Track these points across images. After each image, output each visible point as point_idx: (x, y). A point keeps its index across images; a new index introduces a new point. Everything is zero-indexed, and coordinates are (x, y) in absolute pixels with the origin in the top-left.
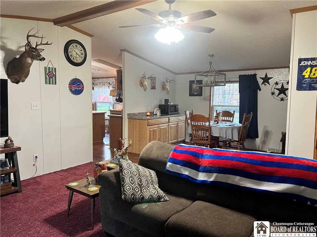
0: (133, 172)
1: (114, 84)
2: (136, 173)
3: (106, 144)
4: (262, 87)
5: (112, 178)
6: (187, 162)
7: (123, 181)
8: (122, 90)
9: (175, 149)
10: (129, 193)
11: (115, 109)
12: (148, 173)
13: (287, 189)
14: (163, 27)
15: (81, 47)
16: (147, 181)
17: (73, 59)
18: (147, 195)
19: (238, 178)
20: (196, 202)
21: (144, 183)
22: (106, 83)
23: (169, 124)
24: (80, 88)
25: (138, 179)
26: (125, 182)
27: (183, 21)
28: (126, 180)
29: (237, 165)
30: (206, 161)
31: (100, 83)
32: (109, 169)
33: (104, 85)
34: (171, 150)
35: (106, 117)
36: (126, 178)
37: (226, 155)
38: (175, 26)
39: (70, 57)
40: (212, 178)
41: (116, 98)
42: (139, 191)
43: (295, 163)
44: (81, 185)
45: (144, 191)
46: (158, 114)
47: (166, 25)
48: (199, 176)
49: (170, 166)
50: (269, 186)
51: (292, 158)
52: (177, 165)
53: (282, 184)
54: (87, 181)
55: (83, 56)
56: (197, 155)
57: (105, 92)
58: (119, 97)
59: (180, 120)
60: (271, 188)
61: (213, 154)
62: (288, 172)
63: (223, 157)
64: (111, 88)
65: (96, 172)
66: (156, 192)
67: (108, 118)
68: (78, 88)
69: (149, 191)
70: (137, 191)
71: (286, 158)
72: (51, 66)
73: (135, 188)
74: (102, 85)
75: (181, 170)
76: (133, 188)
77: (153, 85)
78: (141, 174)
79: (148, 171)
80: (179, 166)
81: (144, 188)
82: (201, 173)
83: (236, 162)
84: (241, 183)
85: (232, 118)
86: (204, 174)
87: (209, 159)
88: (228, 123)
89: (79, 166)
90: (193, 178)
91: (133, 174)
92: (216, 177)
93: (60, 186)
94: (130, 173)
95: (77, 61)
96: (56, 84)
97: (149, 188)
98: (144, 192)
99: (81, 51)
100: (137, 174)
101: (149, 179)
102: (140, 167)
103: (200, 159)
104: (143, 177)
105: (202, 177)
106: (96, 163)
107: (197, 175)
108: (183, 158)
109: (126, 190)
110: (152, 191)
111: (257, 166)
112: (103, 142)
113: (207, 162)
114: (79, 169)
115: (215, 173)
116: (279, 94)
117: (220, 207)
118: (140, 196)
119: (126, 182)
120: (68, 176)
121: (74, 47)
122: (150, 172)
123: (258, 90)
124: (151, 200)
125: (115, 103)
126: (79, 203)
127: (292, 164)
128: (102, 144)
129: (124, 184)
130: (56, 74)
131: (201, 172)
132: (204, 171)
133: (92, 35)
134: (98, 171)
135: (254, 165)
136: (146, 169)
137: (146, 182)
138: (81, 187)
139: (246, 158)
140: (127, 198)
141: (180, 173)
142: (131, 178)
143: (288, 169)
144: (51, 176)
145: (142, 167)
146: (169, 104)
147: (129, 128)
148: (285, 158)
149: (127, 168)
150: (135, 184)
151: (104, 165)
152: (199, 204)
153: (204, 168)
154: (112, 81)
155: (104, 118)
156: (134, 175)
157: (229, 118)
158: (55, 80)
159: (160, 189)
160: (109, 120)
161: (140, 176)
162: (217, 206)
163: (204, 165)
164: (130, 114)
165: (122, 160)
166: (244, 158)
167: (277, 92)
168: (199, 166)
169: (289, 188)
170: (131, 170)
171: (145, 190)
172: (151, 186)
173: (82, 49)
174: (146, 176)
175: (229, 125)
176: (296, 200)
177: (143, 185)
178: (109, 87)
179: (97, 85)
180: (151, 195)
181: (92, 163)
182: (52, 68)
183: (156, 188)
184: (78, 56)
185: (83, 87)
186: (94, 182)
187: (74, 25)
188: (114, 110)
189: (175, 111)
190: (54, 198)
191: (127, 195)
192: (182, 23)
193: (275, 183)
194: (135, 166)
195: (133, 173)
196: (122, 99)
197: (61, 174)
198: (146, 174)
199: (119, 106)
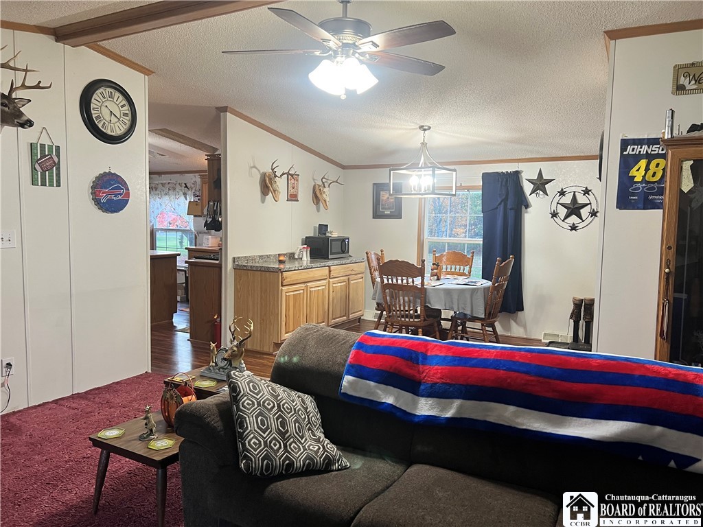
0: (264, 402)
1: (198, 187)
2: (272, 405)
3: (179, 327)
4: (532, 199)
5: (212, 417)
6: (391, 373)
7: (241, 425)
8: (219, 201)
9: (359, 343)
10: (258, 454)
11: (200, 245)
12: (298, 401)
13: (623, 433)
14: (329, 58)
15: (121, 98)
16: (299, 423)
17: (103, 127)
18: (299, 457)
19: (512, 408)
20: (415, 468)
21: (292, 428)
22: (178, 185)
23: (331, 280)
24: (120, 197)
25: (277, 419)
26: (247, 427)
27: (376, 45)
28: (248, 421)
29: (509, 381)
30: (435, 371)
31: (163, 185)
32: (201, 394)
33: (174, 189)
34: (352, 346)
35: (181, 263)
36: (247, 419)
37: (482, 355)
38: (357, 55)
39: (96, 122)
40: (451, 410)
41: (206, 221)
42: (280, 447)
43: (637, 373)
44: (129, 435)
45: (292, 447)
46: (305, 258)
47: (336, 52)
48: (420, 406)
49: (349, 382)
50: (581, 425)
51: (630, 361)
52: (368, 382)
53: (611, 423)
54: (146, 424)
55: (128, 120)
56: (414, 356)
57: (177, 206)
58: (214, 219)
59: (353, 272)
60: (588, 432)
61: (450, 354)
62: (624, 393)
63: (473, 362)
64: (191, 198)
65: (168, 402)
66: (319, 448)
67: (183, 267)
68: (116, 195)
69: (304, 447)
70: (275, 448)
71: (616, 362)
72: (47, 142)
73: (270, 442)
74: (169, 189)
75: (377, 393)
76: (265, 442)
77: (292, 192)
78: (283, 405)
79: (299, 397)
80: (372, 383)
81: (292, 440)
82: (423, 398)
83: (504, 372)
84: (519, 420)
85: (467, 268)
86: (430, 401)
87: (440, 367)
88: (461, 280)
89: (118, 383)
90: (405, 411)
91: (265, 407)
92: (460, 408)
93: (71, 436)
94: (256, 406)
95: (112, 130)
96: (59, 185)
97: (304, 440)
98: (292, 450)
99: (122, 106)
100: (274, 406)
101: (303, 417)
102: (280, 389)
103: (421, 366)
104: (289, 413)
105: (425, 408)
106: (166, 380)
107: (415, 404)
108: (381, 365)
109: (249, 447)
110: (311, 447)
111: (552, 381)
112: (172, 323)
113: (436, 373)
114: (118, 391)
115: (458, 398)
116: (567, 217)
117: (471, 478)
118: (284, 461)
119: (249, 428)
120: (90, 410)
121: (104, 98)
122: (303, 400)
123: (523, 207)
124: (312, 469)
125: (200, 233)
126: (122, 476)
127: (630, 376)
128: (172, 329)
129: (244, 432)
130: (59, 161)
131: (422, 396)
132: (430, 395)
133: (149, 70)
134: (172, 399)
135: (547, 380)
136: (294, 394)
137: (297, 424)
138: (130, 441)
139: (528, 362)
140: (252, 467)
141: (375, 399)
142: (260, 418)
143: (623, 387)
144: (48, 412)
145: (283, 388)
146: (328, 234)
147: (237, 291)
148: (612, 362)
149: (249, 392)
150: (271, 431)
151: (186, 383)
152: (421, 473)
153: (431, 387)
154: (194, 180)
155: (176, 266)
156: (267, 409)
157: (462, 267)
158: (58, 175)
159: (328, 441)
160: (185, 271)
161: (282, 412)
162: (462, 475)
163: (430, 380)
164: (239, 258)
165: (237, 373)
166: (523, 363)
167: (563, 212)
168: (419, 383)
169: (628, 430)
170: (258, 397)
171: (293, 444)
172: (308, 434)
173: (124, 102)
174: (295, 409)
175: (464, 283)
176: (642, 457)
177: (288, 434)
178: (185, 194)
179: (156, 189)
180: (308, 457)
181: (150, 377)
182: (50, 147)
183: (320, 437)
184: (114, 119)
185: (128, 195)
186: (163, 426)
187: (105, 44)
188: (197, 247)
189: (343, 252)
190: (58, 467)
191: (252, 460)
192: (374, 49)
193: (596, 420)
194: (268, 386)
195: (263, 405)
196: (220, 223)
197: (74, 405)
198: (294, 404)
199: (210, 240)
